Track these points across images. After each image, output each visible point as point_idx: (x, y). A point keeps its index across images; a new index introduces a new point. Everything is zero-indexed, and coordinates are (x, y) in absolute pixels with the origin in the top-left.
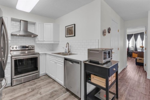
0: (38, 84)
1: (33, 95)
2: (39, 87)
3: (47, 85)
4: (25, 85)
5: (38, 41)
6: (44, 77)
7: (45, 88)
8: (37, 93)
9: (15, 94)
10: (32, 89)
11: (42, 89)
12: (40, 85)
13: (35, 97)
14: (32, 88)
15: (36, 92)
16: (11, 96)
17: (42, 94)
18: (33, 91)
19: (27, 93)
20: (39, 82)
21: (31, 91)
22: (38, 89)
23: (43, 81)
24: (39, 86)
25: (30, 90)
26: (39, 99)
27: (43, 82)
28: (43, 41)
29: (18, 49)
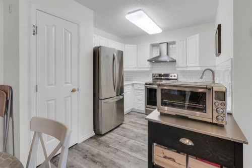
5: (178, 67)
16: (136, 120)
28: (187, 67)
29: (158, 77)
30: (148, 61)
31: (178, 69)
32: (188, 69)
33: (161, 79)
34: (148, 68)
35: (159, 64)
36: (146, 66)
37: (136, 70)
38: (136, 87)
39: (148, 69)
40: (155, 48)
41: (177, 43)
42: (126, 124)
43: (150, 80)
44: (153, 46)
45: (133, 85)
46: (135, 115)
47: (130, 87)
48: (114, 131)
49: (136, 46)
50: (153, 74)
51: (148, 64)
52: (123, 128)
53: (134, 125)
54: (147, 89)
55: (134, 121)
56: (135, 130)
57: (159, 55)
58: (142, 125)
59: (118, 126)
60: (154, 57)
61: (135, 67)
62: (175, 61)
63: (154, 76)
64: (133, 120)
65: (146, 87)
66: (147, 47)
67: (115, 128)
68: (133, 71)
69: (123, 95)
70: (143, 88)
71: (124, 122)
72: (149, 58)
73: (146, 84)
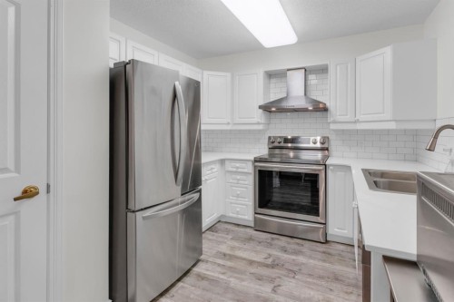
0: (301, 259)
1: (260, 278)
2: (295, 269)
3: (321, 277)
4: (276, 242)
6: (342, 247)
7: (306, 282)
8: (272, 280)
9: (240, 249)
10: (274, 261)
11: (293, 280)
12: (303, 264)
13: (258, 287)
14: (279, 258)
15: (274, 276)
16: (233, 248)
17: (279, 291)
18: (273, 267)
19: (258, 263)
20: (310, 257)
21: (267, 266)
22: (284, 272)
23: (324, 261)
24: (296, 265)
25: (269, 261)
26: (258, 297)
27: (321, 263)
28: (355, 122)
29: (282, 144)
30: (260, 107)
31: (333, 127)
32: (359, 127)
33: (287, 148)
34: (258, 123)
35: (283, 115)
36: (255, 120)
37: (229, 127)
38: (229, 166)
39: (261, 127)
40: (273, 81)
41: (331, 70)
42: (207, 262)
43: (263, 151)
44: (270, 75)
45: (222, 162)
46: (228, 232)
47: (216, 167)
48: (173, 291)
49: (229, 75)
50: (270, 138)
51: (259, 116)
52: (201, 277)
53: (229, 264)
54: (260, 171)
55: (228, 252)
56: (233, 282)
57: (284, 95)
58: (251, 262)
59: (187, 273)
60: (272, 100)
61: (225, 121)
62: (325, 109)
63: (271, 140)
64: (224, 248)
65: (255, 167)
66: (258, 79)
67: (179, 280)
68: (222, 131)
69: (200, 191)
70: (249, 168)
71: (202, 257)
72: (262, 103)
73: (257, 160)
